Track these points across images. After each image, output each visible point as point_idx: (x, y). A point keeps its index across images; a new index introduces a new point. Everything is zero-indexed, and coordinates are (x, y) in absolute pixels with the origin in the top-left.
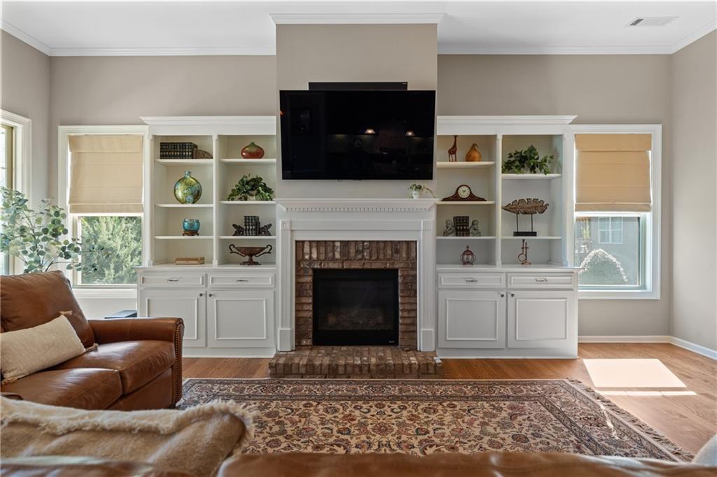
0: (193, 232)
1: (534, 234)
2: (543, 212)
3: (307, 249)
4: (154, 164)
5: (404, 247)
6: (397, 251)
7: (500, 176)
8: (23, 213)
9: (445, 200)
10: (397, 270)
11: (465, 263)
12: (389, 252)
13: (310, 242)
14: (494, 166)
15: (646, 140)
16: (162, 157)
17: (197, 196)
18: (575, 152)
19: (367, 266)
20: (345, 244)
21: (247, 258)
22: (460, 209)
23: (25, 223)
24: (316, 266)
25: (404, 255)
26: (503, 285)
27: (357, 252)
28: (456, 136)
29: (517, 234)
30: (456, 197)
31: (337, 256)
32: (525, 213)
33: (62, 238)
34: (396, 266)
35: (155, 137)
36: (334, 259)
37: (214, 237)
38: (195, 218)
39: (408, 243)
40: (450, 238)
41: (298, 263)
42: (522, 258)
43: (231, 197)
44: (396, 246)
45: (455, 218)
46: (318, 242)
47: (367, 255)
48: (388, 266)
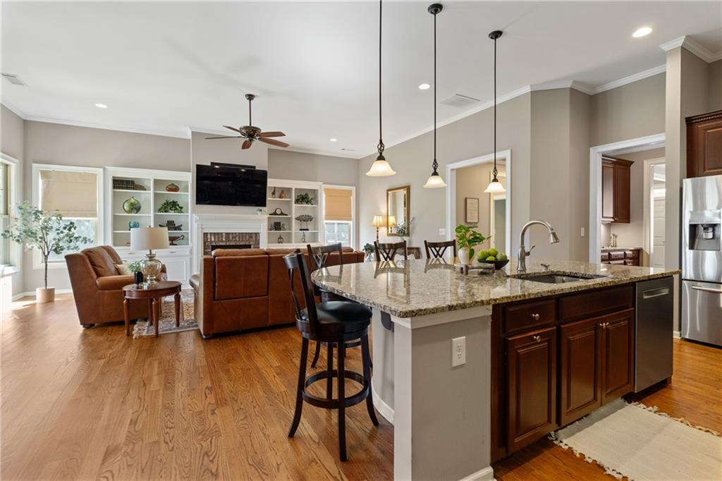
1: (308, 230)
2: (311, 220)
3: (209, 237)
5: (254, 235)
6: (251, 237)
7: (294, 205)
9: (271, 215)
10: (251, 245)
11: (279, 243)
12: (247, 237)
13: (211, 233)
14: (291, 201)
15: (350, 192)
16: (114, 187)
17: (137, 210)
18: (324, 196)
19: (238, 244)
20: (227, 234)
22: (277, 218)
24: (214, 244)
25: (254, 239)
27: (233, 237)
28: (275, 187)
29: (301, 230)
30: (275, 214)
31: (224, 239)
32: (304, 221)
36: (222, 241)
38: (136, 221)
39: (256, 233)
40: (272, 231)
41: (205, 243)
42: (303, 240)
43: (160, 211)
44: (250, 235)
45: (275, 223)
46: (214, 233)
47: (237, 238)
48: (247, 243)
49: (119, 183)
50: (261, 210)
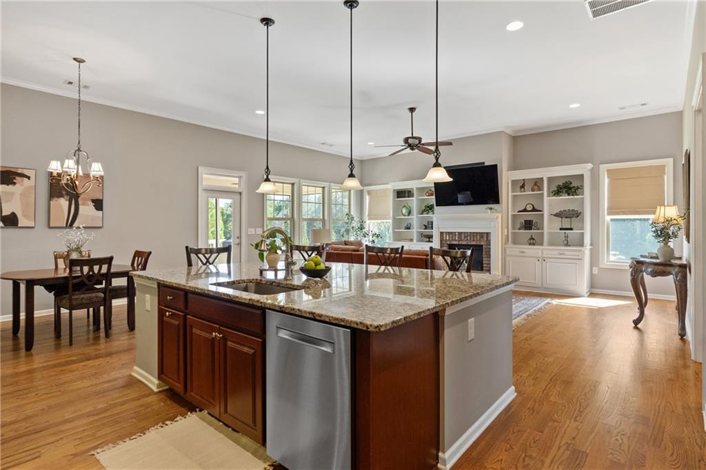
0: (409, 228)
1: (571, 229)
2: (578, 216)
3: (445, 236)
4: (394, 200)
5: (485, 235)
6: (482, 237)
7: (546, 198)
8: (353, 222)
9: (519, 212)
10: (482, 246)
11: (530, 244)
12: (478, 237)
13: (446, 233)
14: (543, 193)
15: (662, 169)
16: (398, 197)
17: (409, 213)
19: (469, 243)
20: (460, 233)
21: (428, 239)
22: (529, 216)
23: (354, 225)
24: (448, 243)
25: (485, 239)
26: (540, 254)
27: (465, 237)
28: (524, 180)
29: (561, 229)
30: (525, 210)
31: (457, 238)
32: (566, 217)
33: (364, 230)
34: (482, 244)
35: (394, 190)
36: (455, 240)
37: (414, 230)
38: (409, 222)
39: (487, 233)
40: (521, 231)
41: (441, 241)
42: (566, 242)
43: (422, 214)
44: (481, 234)
45: (525, 221)
46: (449, 233)
47: (469, 238)
48: (478, 243)
49: (401, 194)
50: (491, 209)
